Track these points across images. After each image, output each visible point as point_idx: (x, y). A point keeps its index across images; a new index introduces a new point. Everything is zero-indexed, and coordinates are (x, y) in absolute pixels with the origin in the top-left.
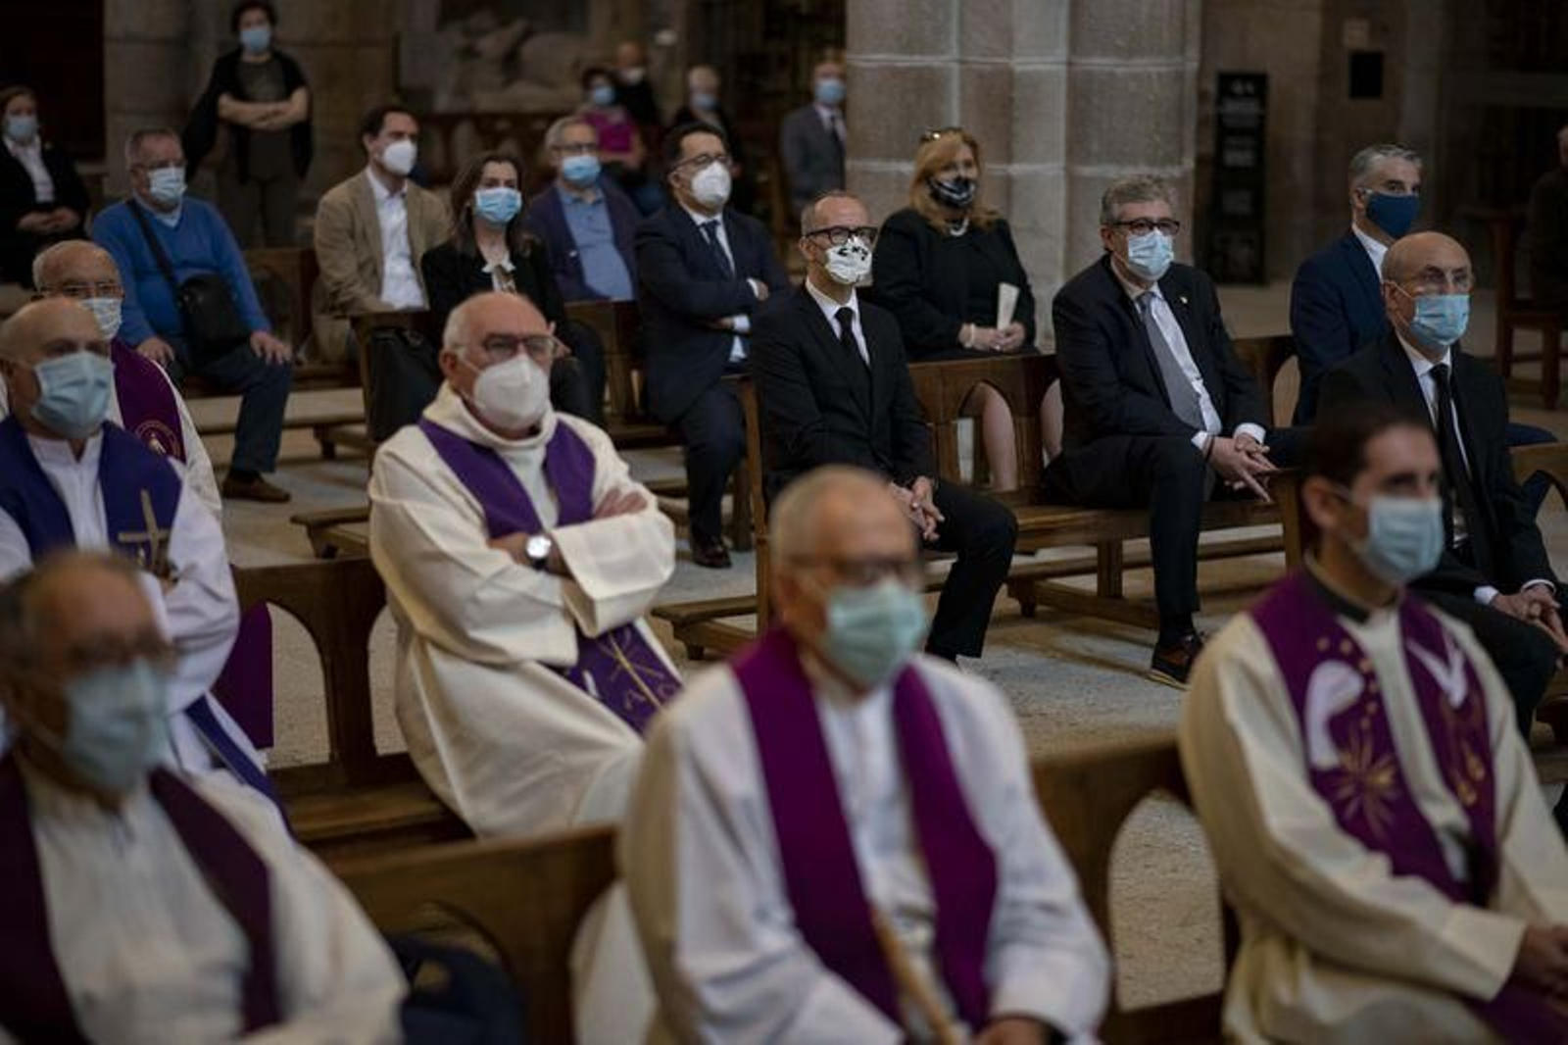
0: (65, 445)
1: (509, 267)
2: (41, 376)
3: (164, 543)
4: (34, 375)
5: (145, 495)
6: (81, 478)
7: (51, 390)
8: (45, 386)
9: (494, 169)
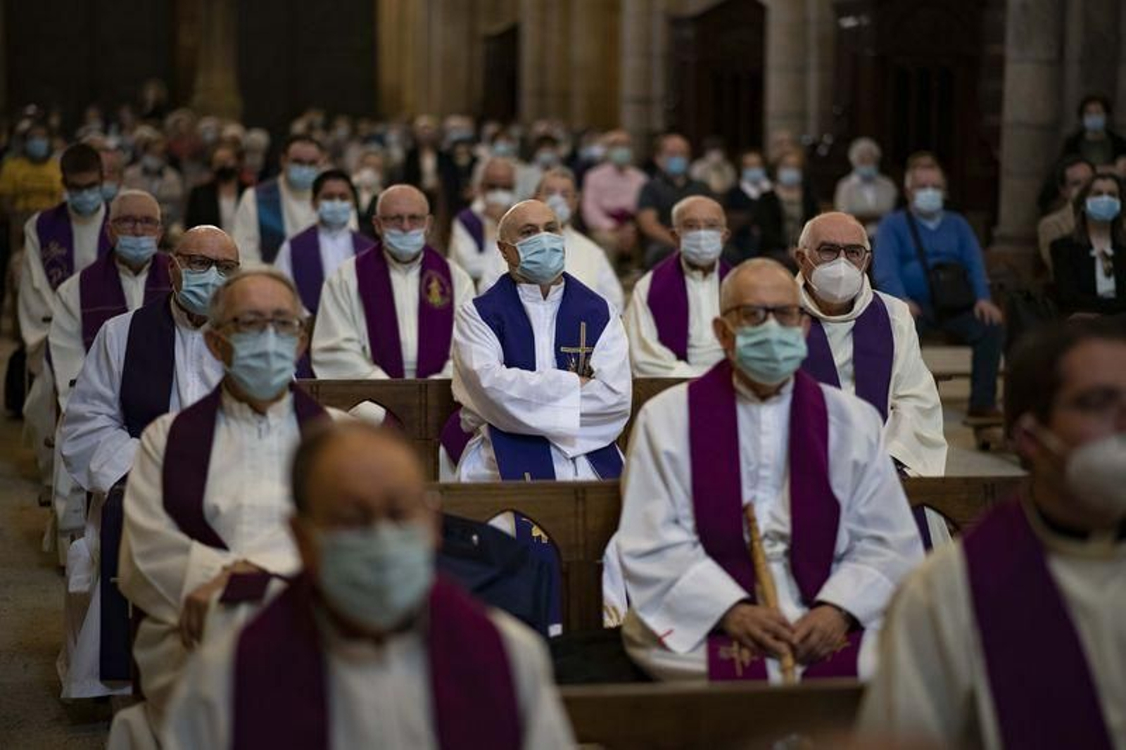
0: (537, 287)
1: (1110, 251)
2: (519, 249)
3: (588, 355)
4: (515, 248)
5: (583, 324)
6: (546, 309)
7: (525, 258)
8: (522, 255)
9: (1100, 184)
